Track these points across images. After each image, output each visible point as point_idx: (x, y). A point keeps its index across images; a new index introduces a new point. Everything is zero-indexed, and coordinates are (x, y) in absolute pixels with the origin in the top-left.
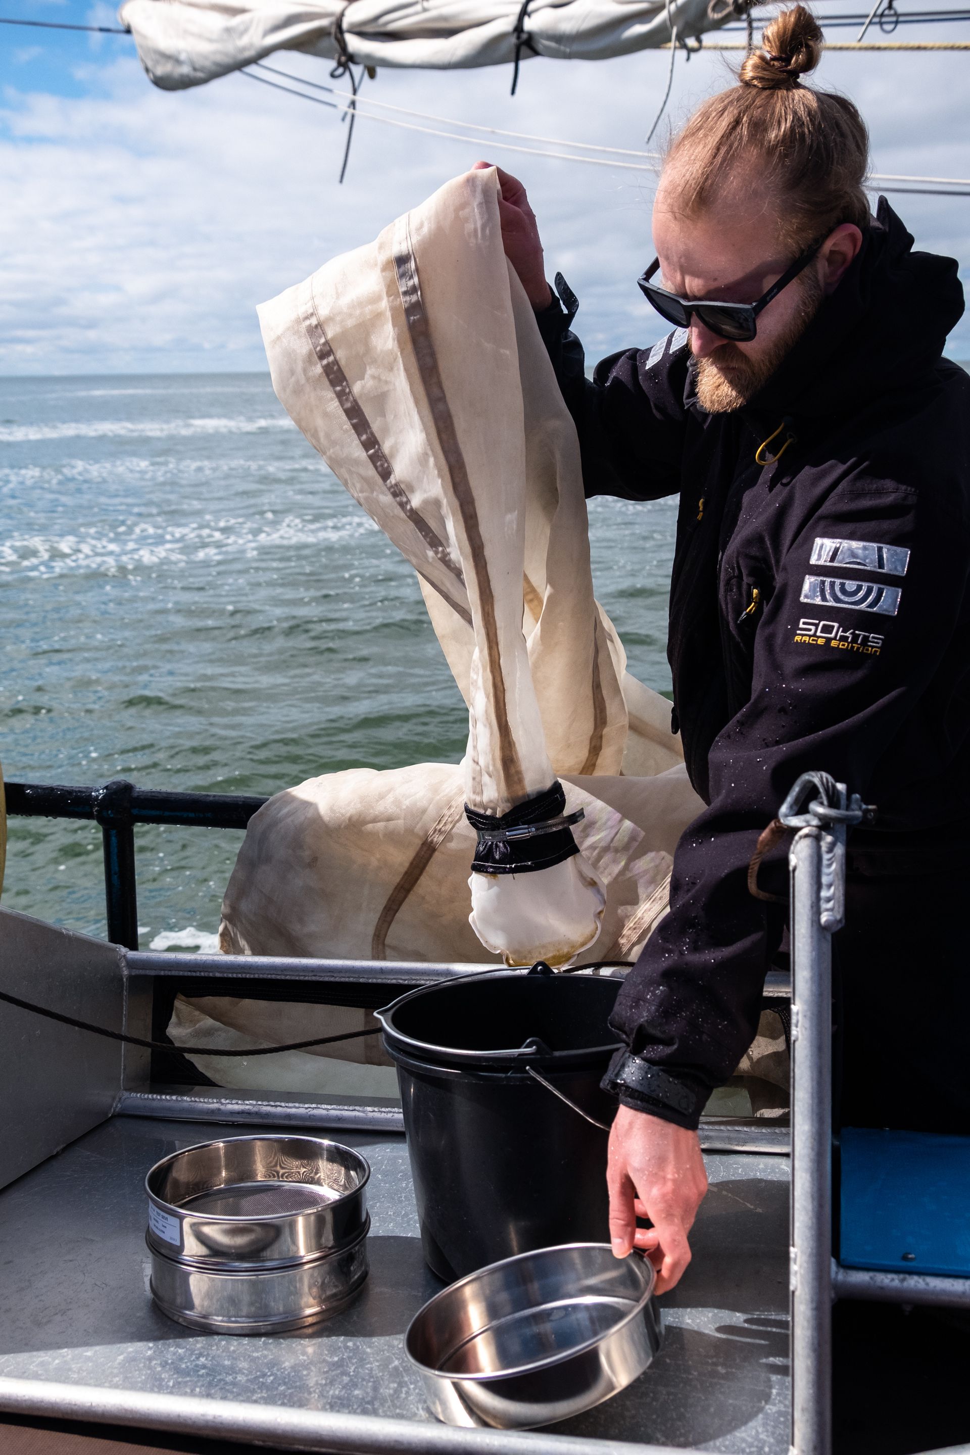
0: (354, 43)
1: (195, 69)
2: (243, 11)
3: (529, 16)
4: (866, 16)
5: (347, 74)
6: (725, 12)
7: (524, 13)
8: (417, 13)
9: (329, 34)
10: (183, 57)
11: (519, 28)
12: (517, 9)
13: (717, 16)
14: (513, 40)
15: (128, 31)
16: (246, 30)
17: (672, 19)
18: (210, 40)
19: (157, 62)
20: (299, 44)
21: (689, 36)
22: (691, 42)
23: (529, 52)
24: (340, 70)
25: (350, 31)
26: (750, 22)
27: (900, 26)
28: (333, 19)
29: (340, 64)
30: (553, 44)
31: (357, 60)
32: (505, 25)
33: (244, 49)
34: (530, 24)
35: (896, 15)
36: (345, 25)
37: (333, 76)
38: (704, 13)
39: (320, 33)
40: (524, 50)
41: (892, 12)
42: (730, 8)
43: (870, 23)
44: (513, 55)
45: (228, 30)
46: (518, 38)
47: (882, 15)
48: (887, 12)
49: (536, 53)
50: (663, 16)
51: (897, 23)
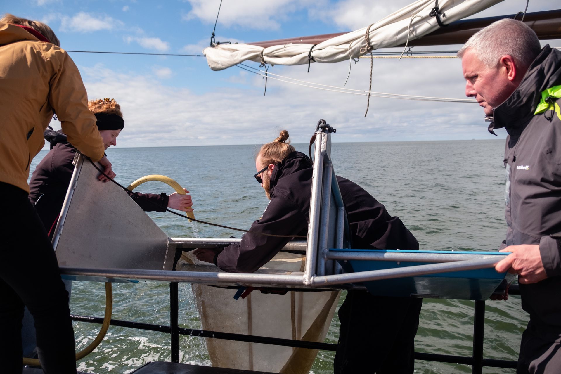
0: (266, 59)
1: (222, 65)
2: (237, 50)
3: (312, 52)
4: (402, 52)
5: (264, 66)
6: (364, 52)
7: (311, 51)
8: (282, 51)
9: (259, 56)
10: (219, 62)
11: (309, 55)
12: (309, 50)
13: (362, 53)
14: (308, 58)
15: (205, 56)
16: (236, 55)
17: (350, 53)
18: (227, 58)
19: (212, 64)
20: (251, 59)
21: (356, 57)
22: (356, 59)
23: (313, 61)
24: (262, 65)
25: (264, 55)
26: (372, 53)
27: (412, 55)
28: (260, 52)
29: (262, 64)
30: (319, 59)
31: (266, 62)
32: (306, 54)
33: (236, 60)
34: (312, 54)
35: (411, 52)
36: (263, 54)
37: (260, 67)
38: (359, 52)
39: (257, 56)
40: (311, 61)
41: (410, 51)
42: (366, 51)
43: (403, 54)
44: (308, 62)
45: (232, 55)
46: (309, 58)
47: (407, 52)
48: (409, 51)
49: (315, 61)
50: (347, 53)
51: (412, 54)
